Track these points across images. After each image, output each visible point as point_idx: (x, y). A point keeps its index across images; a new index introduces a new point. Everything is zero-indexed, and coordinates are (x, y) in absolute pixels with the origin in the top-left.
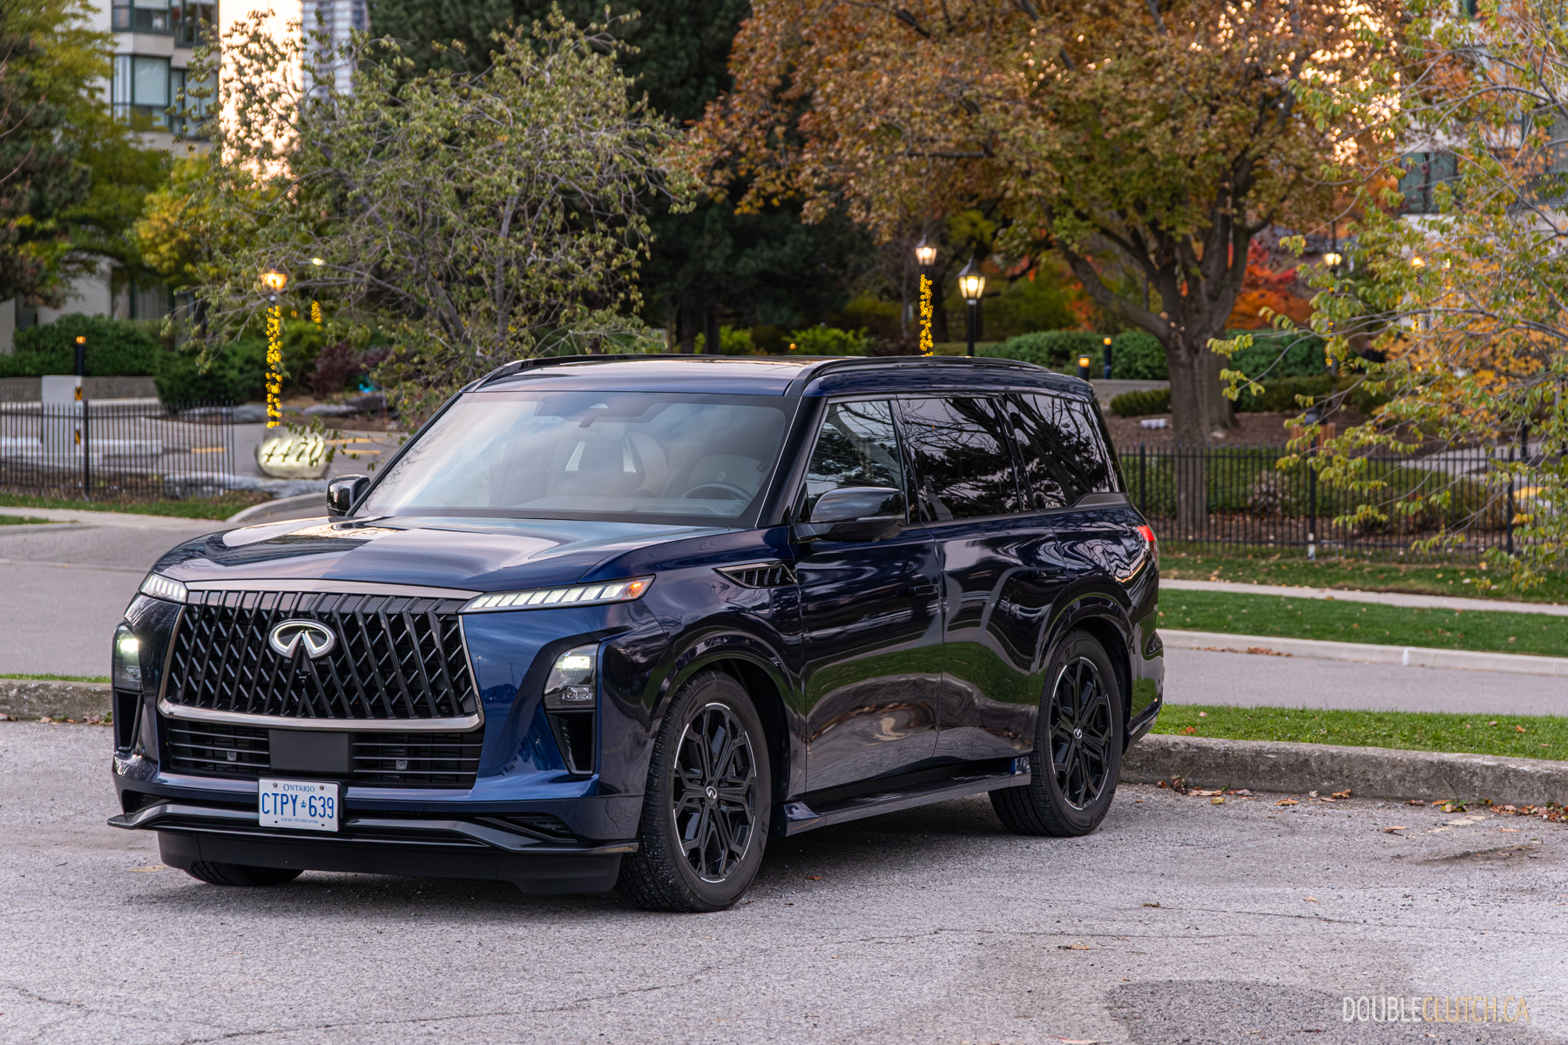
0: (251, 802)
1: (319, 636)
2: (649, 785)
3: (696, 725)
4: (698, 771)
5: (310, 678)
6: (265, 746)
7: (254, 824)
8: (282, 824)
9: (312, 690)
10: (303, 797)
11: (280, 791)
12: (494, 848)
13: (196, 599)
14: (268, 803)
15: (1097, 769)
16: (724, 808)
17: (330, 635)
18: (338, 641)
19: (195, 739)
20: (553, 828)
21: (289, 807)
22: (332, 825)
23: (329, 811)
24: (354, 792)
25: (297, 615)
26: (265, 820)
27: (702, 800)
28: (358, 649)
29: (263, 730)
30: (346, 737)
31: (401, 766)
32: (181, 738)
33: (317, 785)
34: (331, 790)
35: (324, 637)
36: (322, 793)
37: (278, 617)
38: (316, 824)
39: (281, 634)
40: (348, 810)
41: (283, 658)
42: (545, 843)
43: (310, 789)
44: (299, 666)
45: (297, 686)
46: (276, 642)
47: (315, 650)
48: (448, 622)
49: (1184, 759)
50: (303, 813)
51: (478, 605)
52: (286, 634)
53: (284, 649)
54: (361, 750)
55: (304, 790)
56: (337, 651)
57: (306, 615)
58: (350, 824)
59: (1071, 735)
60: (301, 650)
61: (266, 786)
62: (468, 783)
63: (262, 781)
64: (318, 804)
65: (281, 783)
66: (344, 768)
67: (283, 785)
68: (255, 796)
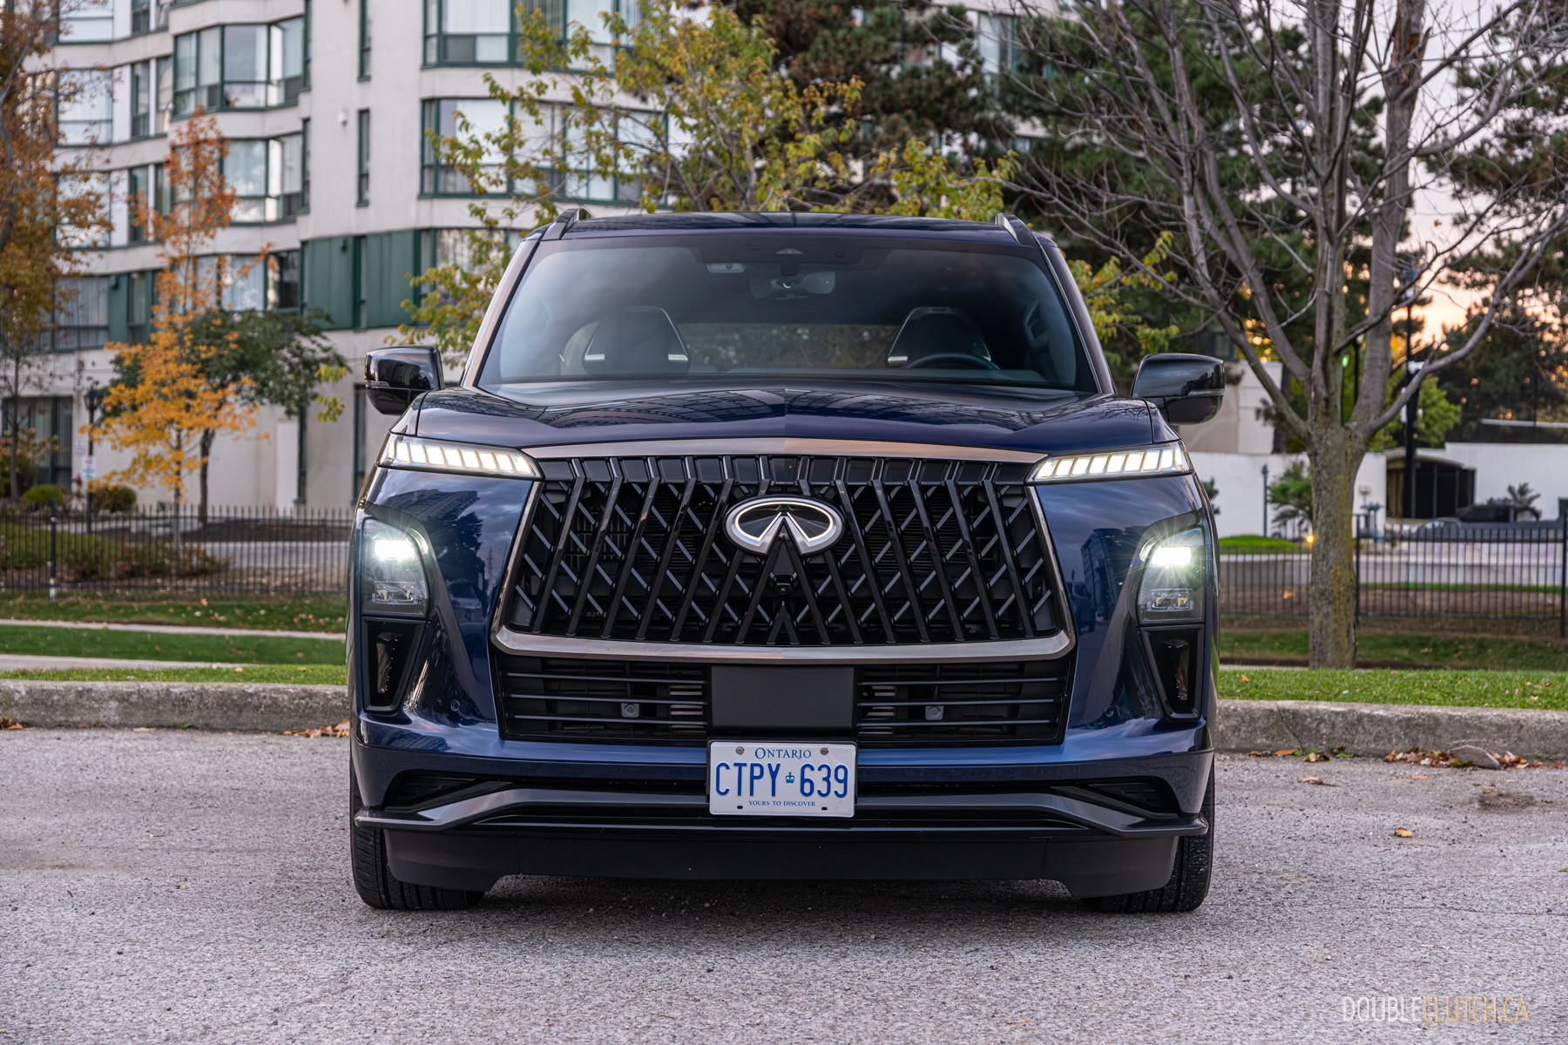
0: (697, 781)
1: (814, 521)
7: (699, 813)
8: (749, 810)
9: (795, 603)
10: (791, 766)
11: (747, 758)
12: (1097, 829)
14: (728, 779)
18: (848, 524)
19: (547, 687)
21: (763, 784)
22: (844, 808)
23: (839, 788)
25: (772, 489)
26: (719, 805)
31: (934, 715)
33: (815, 748)
34: (842, 754)
35: (825, 520)
36: (825, 760)
37: (737, 492)
38: (813, 808)
39: (744, 520)
40: (872, 785)
41: (753, 555)
42: (1148, 823)
43: (802, 754)
45: (769, 597)
46: (737, 532)
47: (808, 542)
50: (790, 791)
52: (754, 521)
53: (760, 541)
55: (789, 756)
56: (849, 541)
57: (792, 489)
58: (877, 805)
60: (784, 542)
61: (722, 752)
62: (1055, 736)
63: (715, 746)
64: (817, 777)
65: (750, 747)
66: (846, 721)
67: (752, 750)
68: (705, 770)
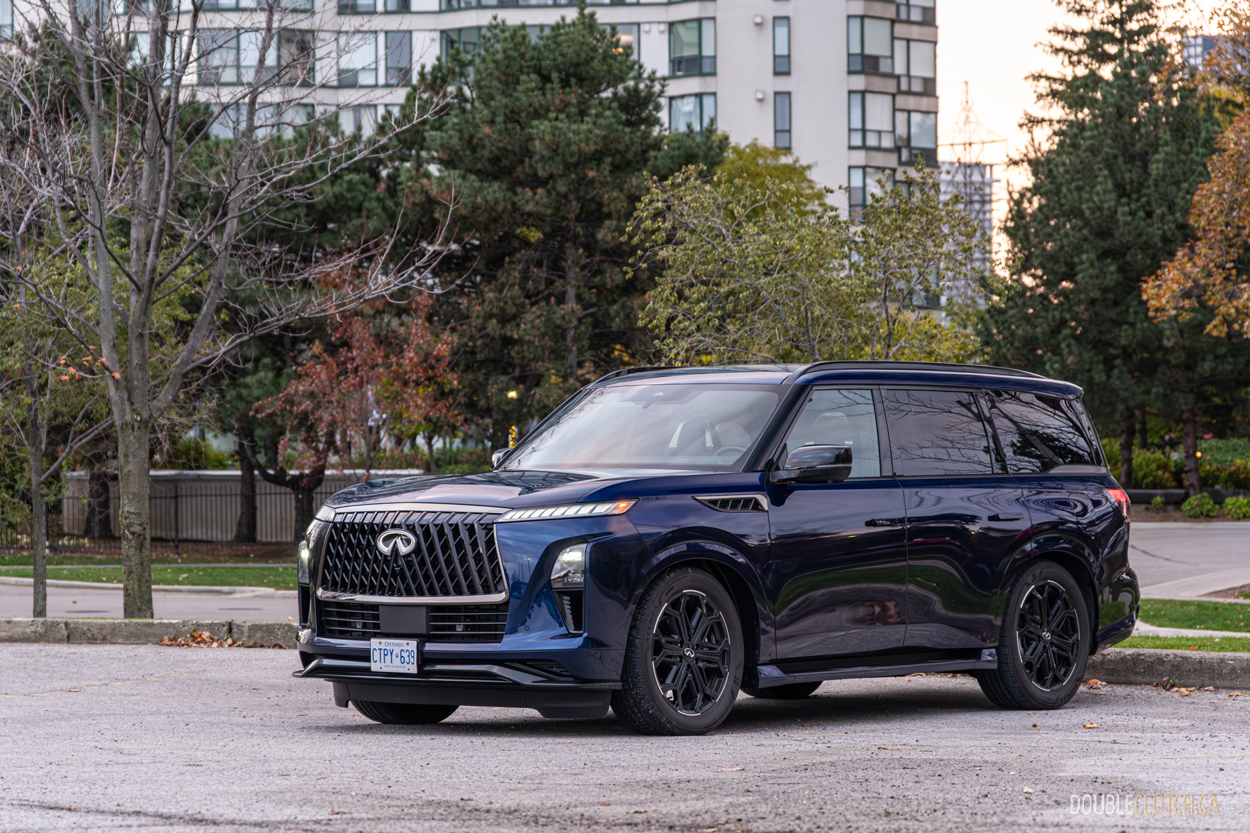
0: (365, 656)
1: (407, 541)
2: (630, 643)
3: (675, 605)
4: (676, 637)
5: (402, 570)
6: (376, 617)
7: (367, 670)
8: (384, 670)
9: (404, 579)
10: (397, 650)
11: (383, 647)
12: (515, 683)
13: (339, 519)
14: (376, 656)
15: (1065, 662)
16: (701, 664)
17: (413, 540)
18: (418, 544)
19: (340, 614)
20: (558, 670)
21: (388, 658)
22: (413, 669)
23: (412, 660)
24: (429, 647)
25: (394, 526)
26: (375, 667)
27: (681, 657)
28: (431, 548)
29: (375, 606)
30: (424, 609)
31: (459, 629)
32: (329, 614)
33: (404, 642)
34: (413, 645)
35: (410, 541)
36: (407, 648)
37: (383, 528)
38: (404, 669)
39: (384, 540)
40: (424, 659)
41: (386, 556)
42: (550, 680)
43: (400, 645)
44: (396, 561)
45: (394, 575)
46: (381, 545)
47: (404, 549)
48: (488, 528)
49: (1173, 666)
50: (397, 661)
51: (507, 517)
52: (387, 540)
53: (385, 549)
54: (436, 619)
55: (396, 646)
56: (417, 550)
57: (399, 526)
58: (427, 668)
59: (1039, 637)
60: (395, 550)
61: (375, 643)
62: (498, 639)
63: (373, 640)
64: (405, 655)
65: (384, 641)
66: (423, 631)
67: (385, 642)
68: (368, 651)
